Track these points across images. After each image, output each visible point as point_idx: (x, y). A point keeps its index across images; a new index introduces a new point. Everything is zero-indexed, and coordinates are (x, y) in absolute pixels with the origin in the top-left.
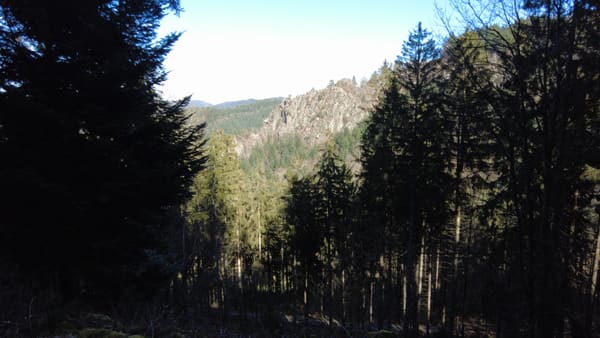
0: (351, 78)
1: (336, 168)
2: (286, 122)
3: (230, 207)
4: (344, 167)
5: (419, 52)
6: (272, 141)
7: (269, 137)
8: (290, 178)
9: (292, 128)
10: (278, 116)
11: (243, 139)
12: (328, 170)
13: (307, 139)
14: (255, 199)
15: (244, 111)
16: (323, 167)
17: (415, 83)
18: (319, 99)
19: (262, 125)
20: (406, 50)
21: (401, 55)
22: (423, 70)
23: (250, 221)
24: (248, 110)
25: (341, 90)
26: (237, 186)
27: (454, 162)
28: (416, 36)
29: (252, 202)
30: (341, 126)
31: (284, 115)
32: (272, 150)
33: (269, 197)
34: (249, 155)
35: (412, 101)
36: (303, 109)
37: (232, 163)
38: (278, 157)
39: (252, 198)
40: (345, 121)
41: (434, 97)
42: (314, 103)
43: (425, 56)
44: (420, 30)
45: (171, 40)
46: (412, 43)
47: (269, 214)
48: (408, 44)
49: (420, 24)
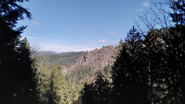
0: (111, 45)
1: (103, 80)
2: (85, 61)
3: (57, 95)
4: (106, 80)
5: (133, 37)
6: (79, 68)
7: (78, 67)
8: (84, 84)
9: (87, 63)
10: (82, 58)
11: (68, 67)
12: (99, 81)
13: (93, 68)
14: (69, 92)
15: (69, 56)
16: (97, 79)
17: (132, 48)
18: (99, 53)
19: (76, 62)
20: (128, 36)
21: (127, 38)
22: (135, 43)
23: (66, 102)
24: (71, 56)
25: (107, 50)
26: (61, 87)
27: (150, 79)
28: (132, 31)
29: (67, 94)
30: (107, 63)
31: (85, 58)
32: (79, 72)
33: (75, 92)
34: (70, 74)
35: (131, 55)
36: (92, 56)
37: (60, 76)
38: (82, 75)
39: (68, 92)
40: (109, 61)
41: (140, 53)
42: (96, 54)
43: (136, 38)
44: (134, 28)
45: (22, 28)
46: (131, 34)
47: (74, 99)
48: (129, 34)
49: (134, 26)
